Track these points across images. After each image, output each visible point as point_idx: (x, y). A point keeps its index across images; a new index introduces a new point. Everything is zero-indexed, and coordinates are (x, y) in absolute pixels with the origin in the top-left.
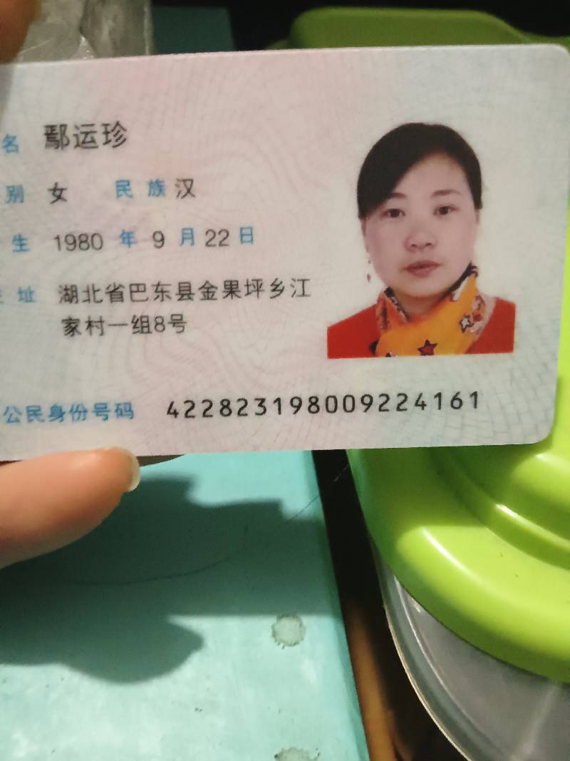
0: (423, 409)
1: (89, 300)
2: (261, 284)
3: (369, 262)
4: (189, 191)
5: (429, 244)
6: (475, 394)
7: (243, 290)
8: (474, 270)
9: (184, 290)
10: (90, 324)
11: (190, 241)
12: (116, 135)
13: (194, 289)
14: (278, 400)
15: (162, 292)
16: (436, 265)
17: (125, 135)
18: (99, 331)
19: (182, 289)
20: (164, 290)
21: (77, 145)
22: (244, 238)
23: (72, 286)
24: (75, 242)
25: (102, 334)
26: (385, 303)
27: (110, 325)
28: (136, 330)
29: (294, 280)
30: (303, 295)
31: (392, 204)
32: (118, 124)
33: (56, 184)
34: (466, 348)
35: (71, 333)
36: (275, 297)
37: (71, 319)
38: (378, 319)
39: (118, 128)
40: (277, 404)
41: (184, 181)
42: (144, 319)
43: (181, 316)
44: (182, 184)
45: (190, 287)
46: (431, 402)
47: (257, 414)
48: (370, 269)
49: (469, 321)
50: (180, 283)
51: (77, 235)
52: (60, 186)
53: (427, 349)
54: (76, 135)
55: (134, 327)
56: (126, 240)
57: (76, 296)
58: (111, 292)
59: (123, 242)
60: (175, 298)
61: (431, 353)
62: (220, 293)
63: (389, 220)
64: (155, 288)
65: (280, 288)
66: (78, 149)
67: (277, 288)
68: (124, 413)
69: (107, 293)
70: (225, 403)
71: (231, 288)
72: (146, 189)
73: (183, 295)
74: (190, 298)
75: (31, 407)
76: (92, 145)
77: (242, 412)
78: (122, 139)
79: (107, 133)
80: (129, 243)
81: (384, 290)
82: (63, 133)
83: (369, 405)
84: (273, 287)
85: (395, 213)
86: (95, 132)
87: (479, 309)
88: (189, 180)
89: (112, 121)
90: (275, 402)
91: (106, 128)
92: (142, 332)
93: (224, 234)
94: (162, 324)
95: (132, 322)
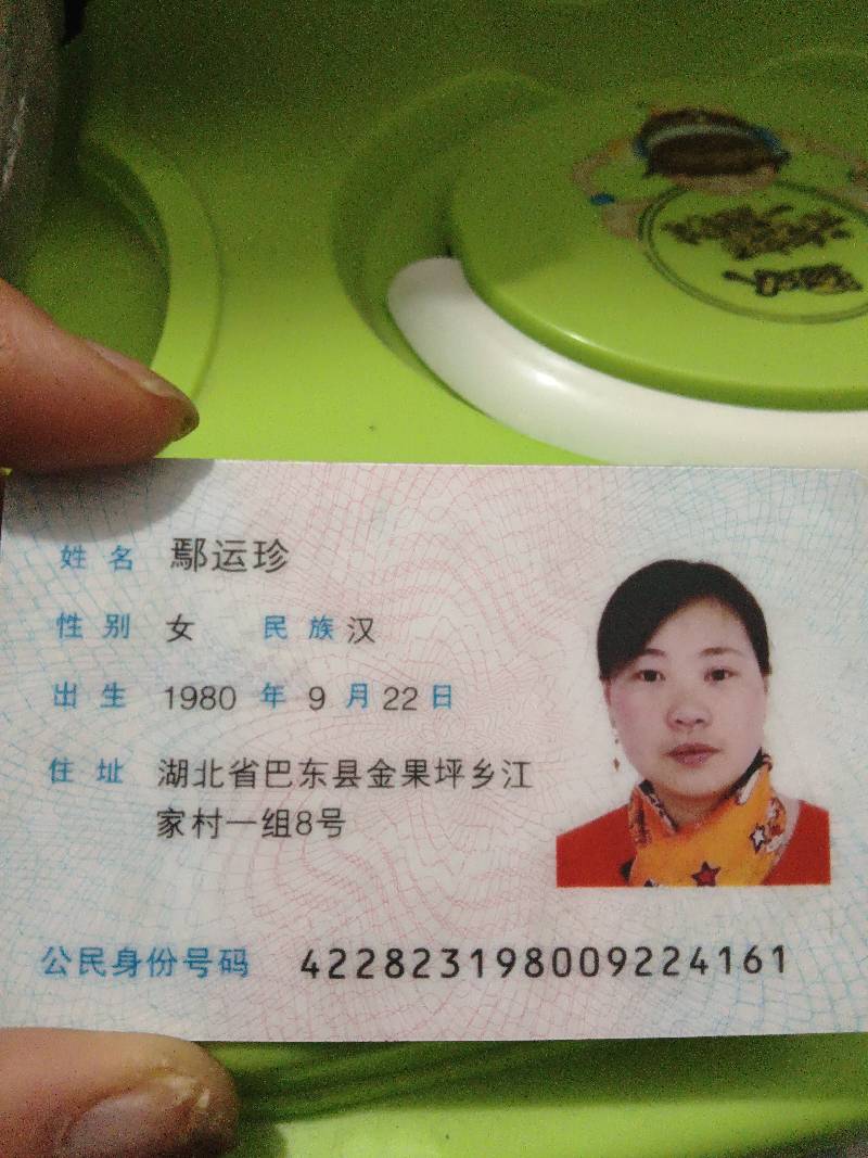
0: (703, 972)
1: (203, 783)
2: (460, 766)
3: (617, 741)
4: (366, 634)
5: (699, 721)
6: (779, 950)
7: (433, 773)
8: (766, 759)
9: (345, 772)
10: (199, 819)
11: (362, 702)
12: (273, 556)
13: (362, 770)
14: (478, 953)
15: (314, 774)
16: (713, 751)
17: (286, 557)
18: (213, 831)
19: (343, 769)
20: (317, 771)
21: (218, 566)
22: (438, 699)
23: (181, 761)
24: (195, 697)
25: (215, 837)
26: (640, 803)
27: (228, 822)
28: (269, 831)
29: (509, 764)
30: (522, 785)
31: (646, 663)
32: (277, 542)
33: (179, 617)
34: (762, 877)
35: (168, 834)
36: (479, 786)
37: (172, 811)
38: (632, 826)
39: (277, 548)
40: (476, 957)
41: (361, 620)
42: (282, 815)
43: (338, 810)
44: (357, 624)
45: (355, 766)
46: (715, 961)
47: (445, 976)
48: (619, 752)
49: (763, 834)
50: (340, 761)
51: (199, 689)
52: (184, 619)
53: (706, 876)
54: (218, 554)
55: (266, 828)
56: (271, 698)
57: (186, 777)
58: (237, 773)
59: (266, 700)
60: (332, 783)
61: (712, 883)
62: (397, 778)
63: (642, 684)
64: (304, 767)
65: (487, 773)
66: (218, 571)
67: (483, 773)
68: (233, 966)
69: (231, 773)
70: (395, 955)
71: (416, 771)
72: (305, 629)
73: (344, 779)
74: (353, 784)
75: (86, 949)
76: (240, 566)
77: (420, 972)
78: (280, 563)
79: (260, 553)
80: (274, 701)
81: (640, 782)
82: (198, 551)
83: (620, 965)
84: (479, 772)
85: (650, 676)
86: (245, 551)
87: (777, 817)
88: (367, 619)
89: (269, 539)
90: (473, 956)
91: (260, 547)
92: (277, 835)
93: (410, 694)
94: (307, 822)
95: (264, 819)
